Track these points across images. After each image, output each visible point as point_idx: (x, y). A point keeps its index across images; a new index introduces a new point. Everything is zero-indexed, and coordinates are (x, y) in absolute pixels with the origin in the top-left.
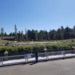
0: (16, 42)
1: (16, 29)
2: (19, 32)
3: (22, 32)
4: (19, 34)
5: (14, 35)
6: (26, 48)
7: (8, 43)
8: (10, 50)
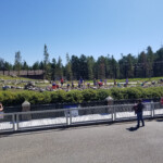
0: (46, 81)
1: (46, 55)
2: (54, 60)
3: (60, 61)
4: (53, 66)
5: (42, 66)
6: (69, 96)
7: (30, 84)
8: (34, 98)
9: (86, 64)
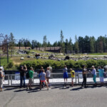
0: (62, 54)
1: (62, 37)
2: (67, 40)
3: (71, 40)
4: (66, 44)
5: (59, 44)
9: (89, 42)
